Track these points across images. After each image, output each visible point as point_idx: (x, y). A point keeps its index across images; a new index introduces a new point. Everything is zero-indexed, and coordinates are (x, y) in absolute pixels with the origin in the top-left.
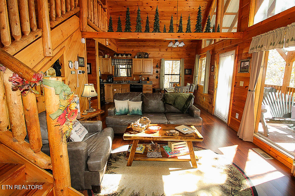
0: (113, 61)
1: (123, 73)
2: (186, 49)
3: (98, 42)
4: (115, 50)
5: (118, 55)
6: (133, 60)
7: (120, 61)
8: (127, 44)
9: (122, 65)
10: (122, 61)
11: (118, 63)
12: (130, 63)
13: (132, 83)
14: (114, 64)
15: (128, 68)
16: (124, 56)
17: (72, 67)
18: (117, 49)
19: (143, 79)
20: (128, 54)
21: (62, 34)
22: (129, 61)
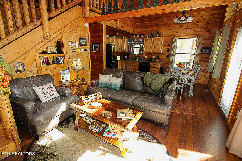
0: (129, 41)
1: (137, 52)
2: (206, 24)
3: (106, 25)
4: (132, 32)
5: (133, 35)
6: (145, 40)
7: (134, 41)
8: (141, 25)
9: (136, 44)
10: (136, 40)
11: (133, 43)
12: (143, 43)
13: (143, 60)
14: (129, 44)
15: (141, 47)
16: (138, 36)
17: (72, 46)
18: (133, 30)
19: (154, 57)
20: (141, 34)
21: (62, 22)
22: (142, 40)
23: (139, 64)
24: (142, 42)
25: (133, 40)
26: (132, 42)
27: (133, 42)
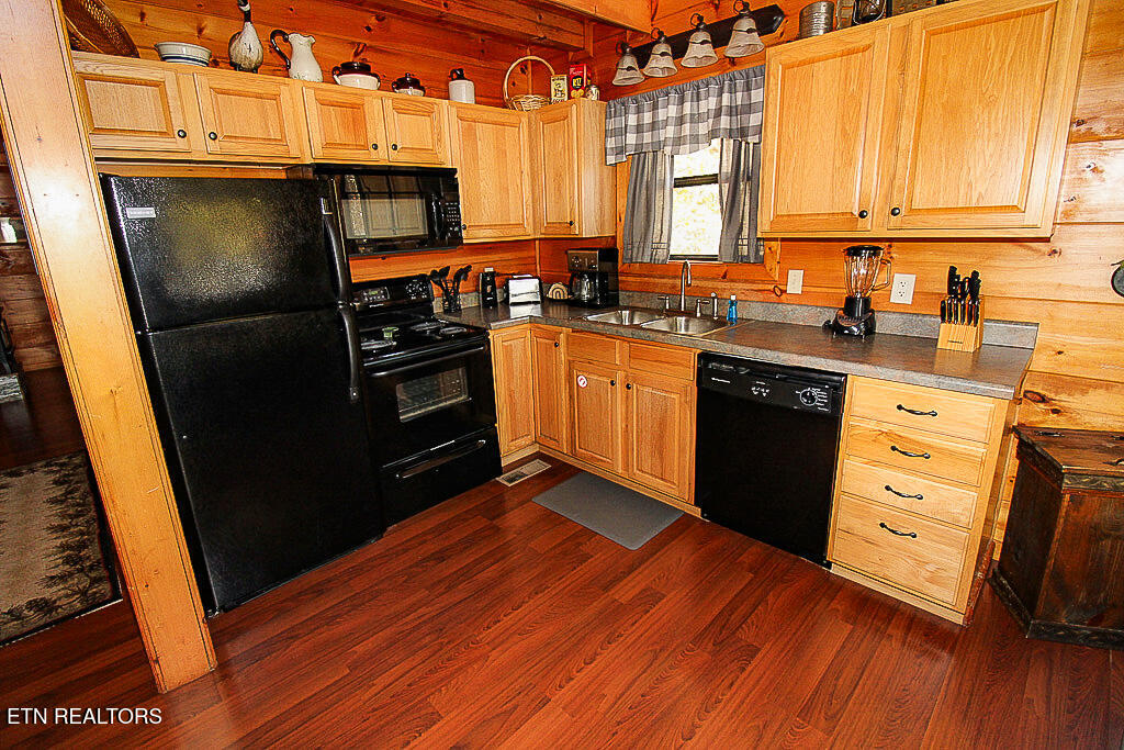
0: (611, 124)
5: (643, 50)
7: (661, 114)
9: (678, 144)
10: (681, 100)
15: (735, 177)
20: (737, 19)
22: (746, 90)
23: (703, 374)
24: (749, 108)
25: (655, 108)
26: (639, 129)
27: (654, 126)
